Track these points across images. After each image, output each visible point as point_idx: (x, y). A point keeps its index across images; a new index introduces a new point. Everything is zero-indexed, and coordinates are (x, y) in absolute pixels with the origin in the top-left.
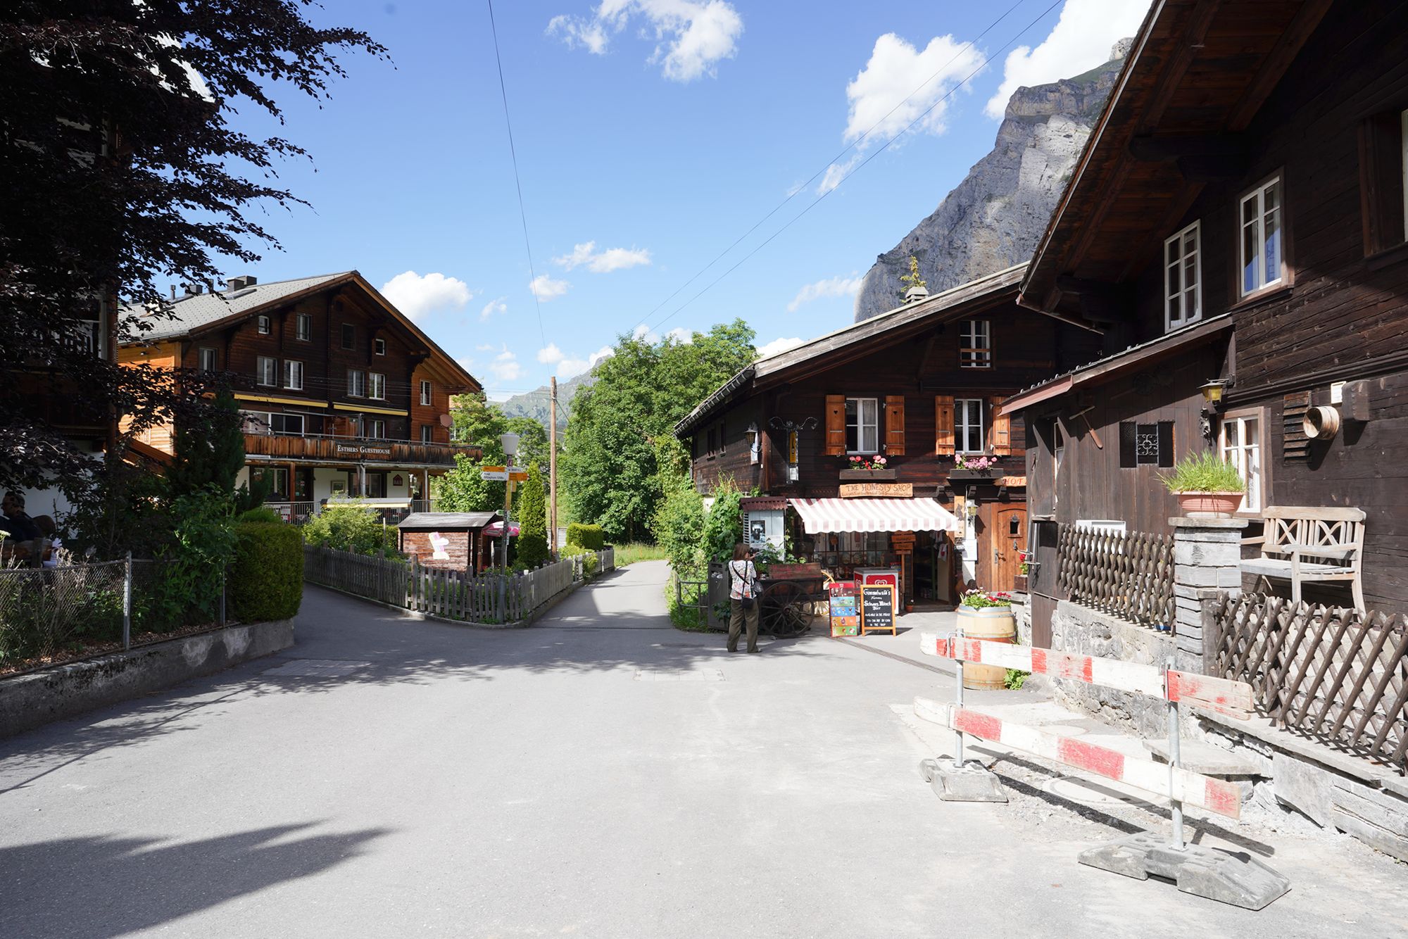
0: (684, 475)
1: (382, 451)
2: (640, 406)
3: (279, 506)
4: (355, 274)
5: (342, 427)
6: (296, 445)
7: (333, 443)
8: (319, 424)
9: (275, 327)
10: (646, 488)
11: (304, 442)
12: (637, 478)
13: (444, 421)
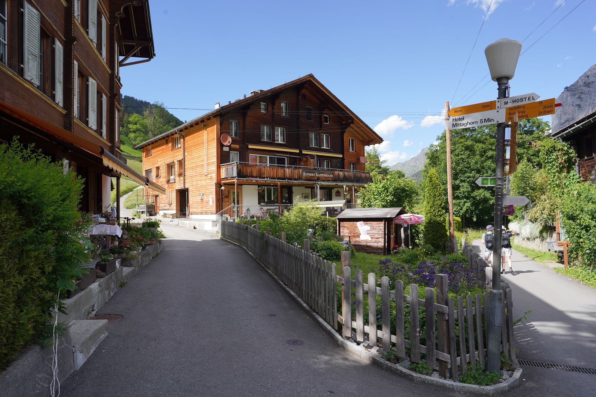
0: (568, 172)
1: (329, 176)
2: (467, 152)
3: (274, 207)
4: (311, 76)
5: (306, 163)
6: (280, 172)
7: (301, 171)
8: (295, 161)
9: (270, 108)
10: (474, 198)
11: (284, 171)
12: (468, 192)
13: (362, 160)
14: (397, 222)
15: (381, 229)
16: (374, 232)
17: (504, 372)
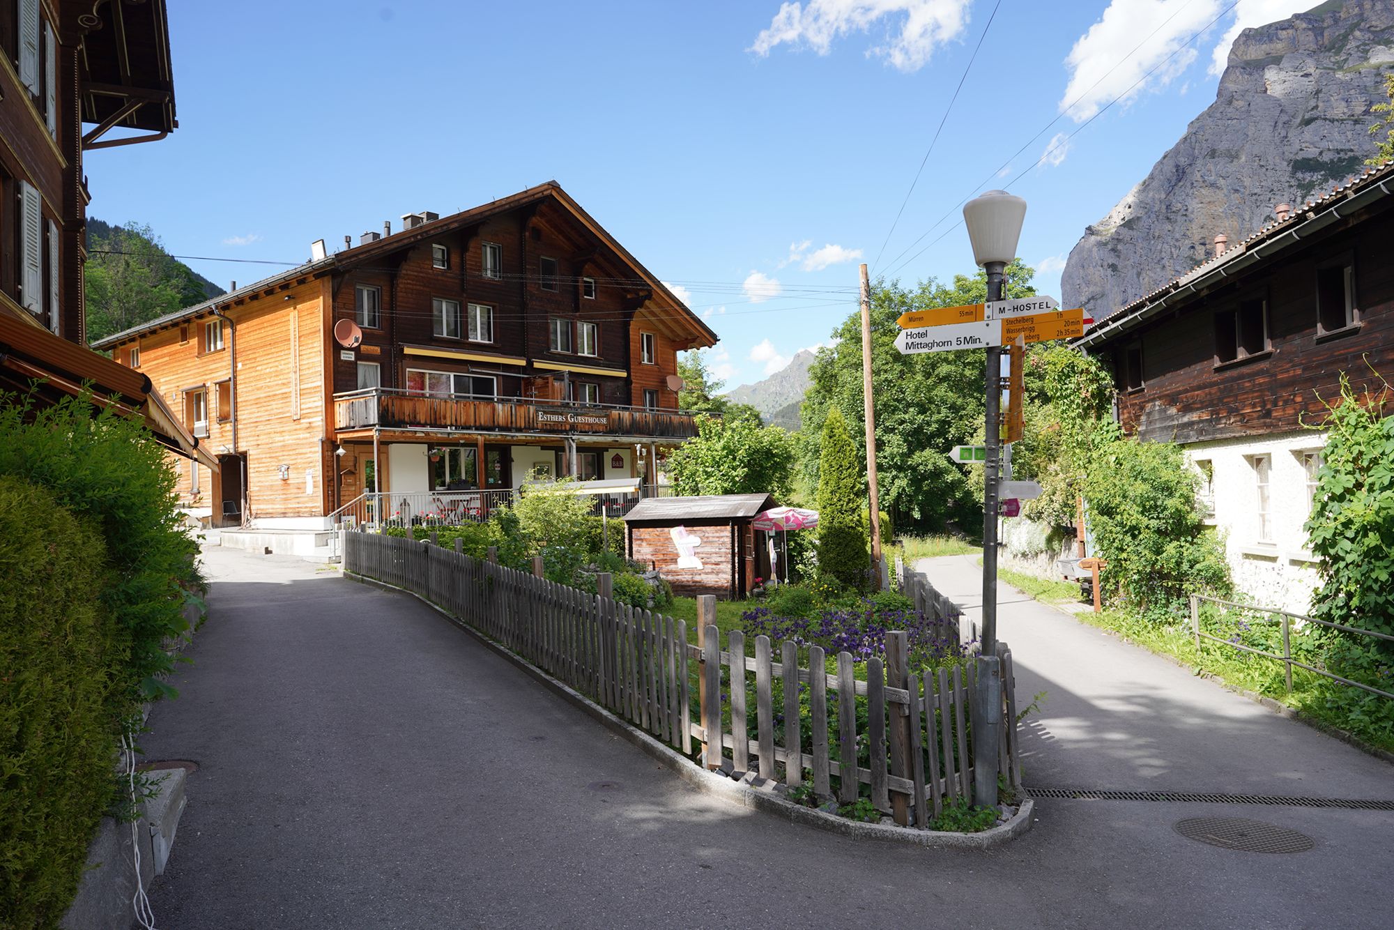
0: (1099, 418)
1: (597, 420)
2: (898, 367)
3: (467, 497)
4: (554, 186)
5: (544, 389)
6: (484, 413)
7: (532, 409)
8: (516, 386)
9: (455, 259)
10: (914, 469)
11: (494, 409)
12: (902, 455)
13: (671, 383)
14: (757, 525)
15: (723, 543)
16: (708, 549)
17: (1004, 807)
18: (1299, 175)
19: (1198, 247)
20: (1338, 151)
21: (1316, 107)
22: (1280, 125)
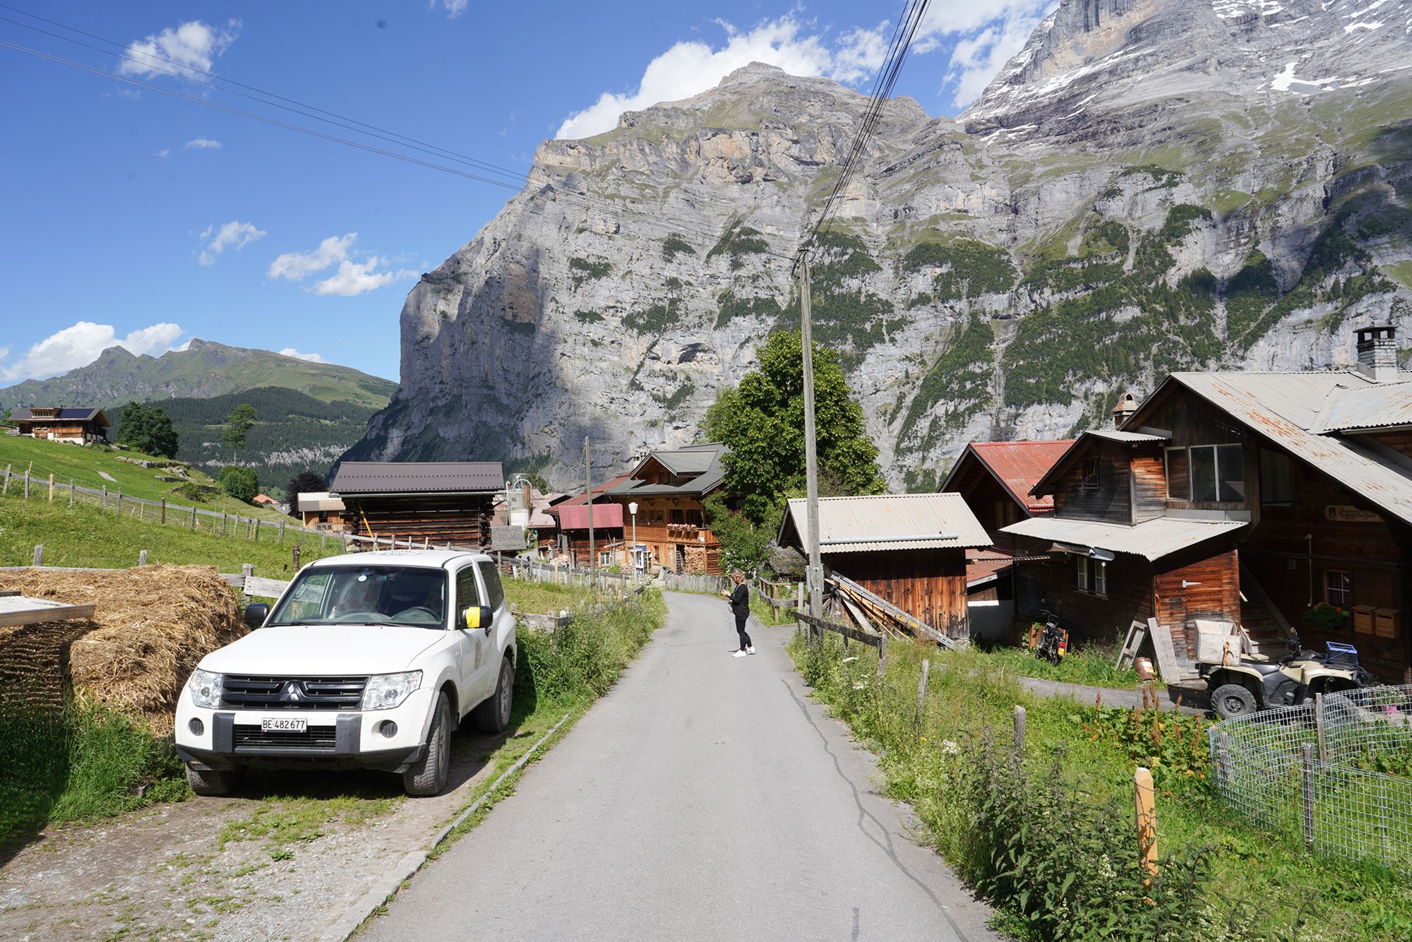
18: (574, 270)
19: (508, 310)
20: (599, 257)
21: (585, 221)
22: (563, 228)
